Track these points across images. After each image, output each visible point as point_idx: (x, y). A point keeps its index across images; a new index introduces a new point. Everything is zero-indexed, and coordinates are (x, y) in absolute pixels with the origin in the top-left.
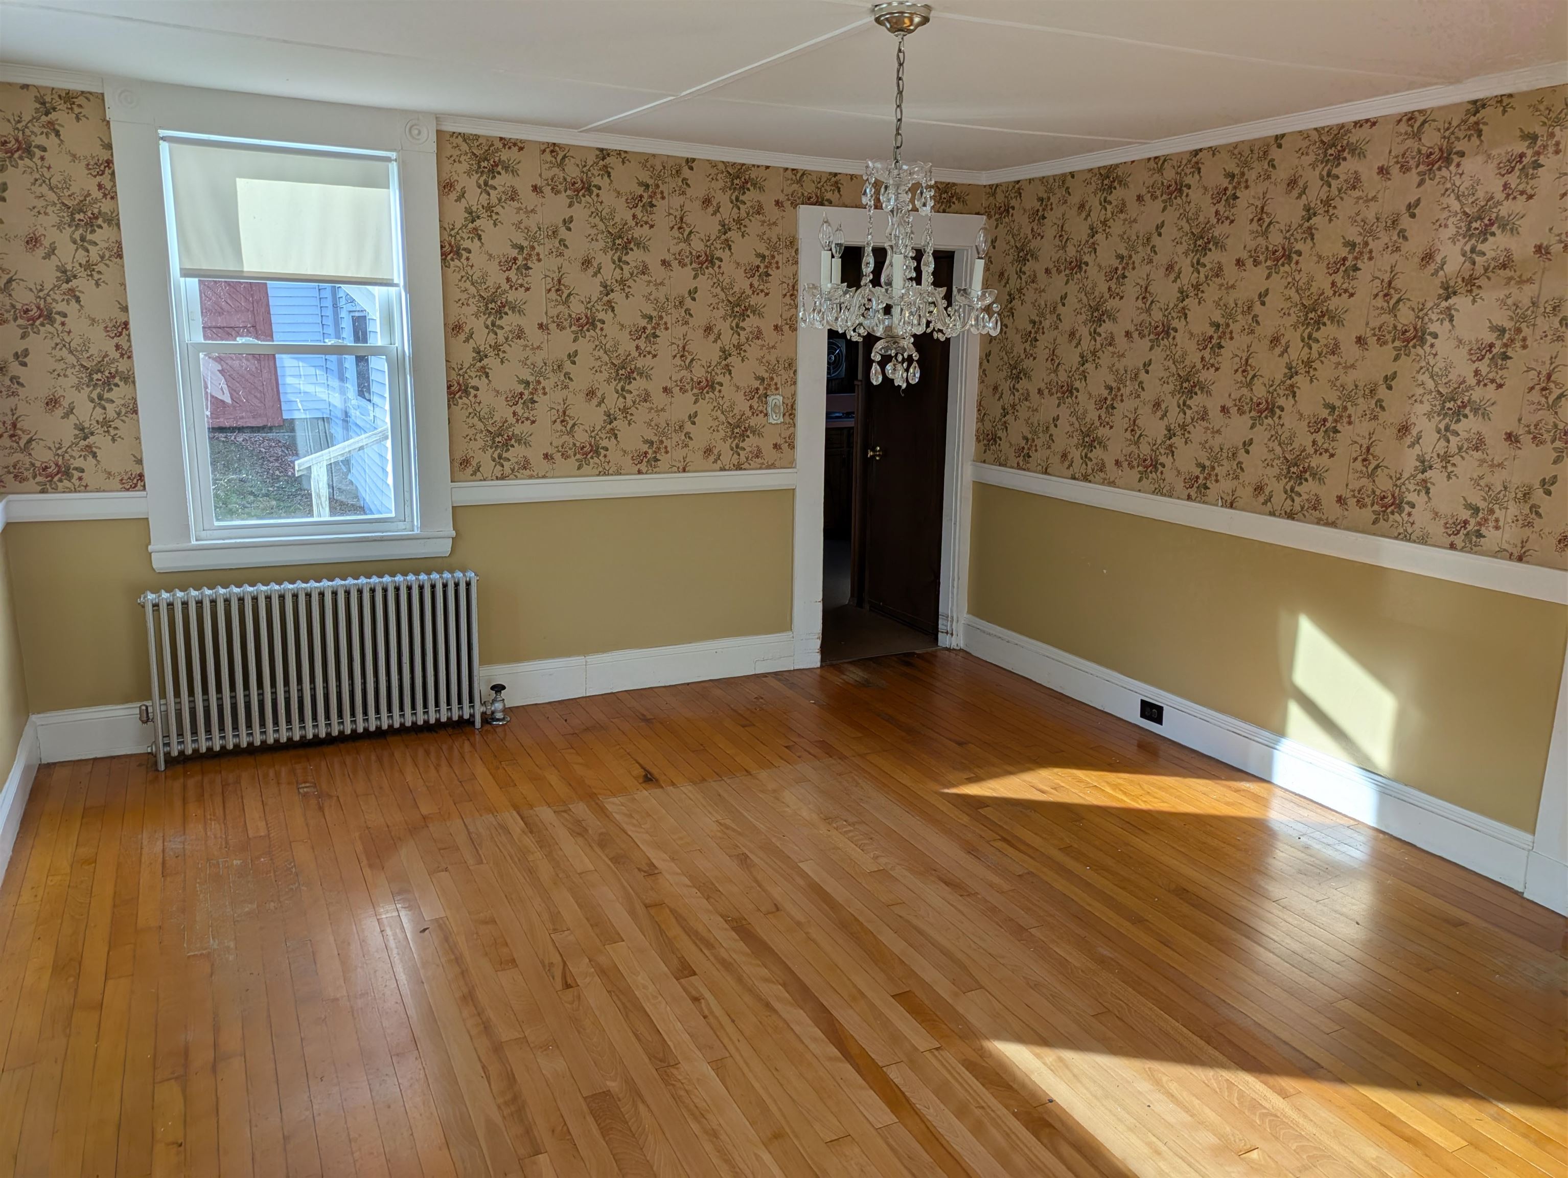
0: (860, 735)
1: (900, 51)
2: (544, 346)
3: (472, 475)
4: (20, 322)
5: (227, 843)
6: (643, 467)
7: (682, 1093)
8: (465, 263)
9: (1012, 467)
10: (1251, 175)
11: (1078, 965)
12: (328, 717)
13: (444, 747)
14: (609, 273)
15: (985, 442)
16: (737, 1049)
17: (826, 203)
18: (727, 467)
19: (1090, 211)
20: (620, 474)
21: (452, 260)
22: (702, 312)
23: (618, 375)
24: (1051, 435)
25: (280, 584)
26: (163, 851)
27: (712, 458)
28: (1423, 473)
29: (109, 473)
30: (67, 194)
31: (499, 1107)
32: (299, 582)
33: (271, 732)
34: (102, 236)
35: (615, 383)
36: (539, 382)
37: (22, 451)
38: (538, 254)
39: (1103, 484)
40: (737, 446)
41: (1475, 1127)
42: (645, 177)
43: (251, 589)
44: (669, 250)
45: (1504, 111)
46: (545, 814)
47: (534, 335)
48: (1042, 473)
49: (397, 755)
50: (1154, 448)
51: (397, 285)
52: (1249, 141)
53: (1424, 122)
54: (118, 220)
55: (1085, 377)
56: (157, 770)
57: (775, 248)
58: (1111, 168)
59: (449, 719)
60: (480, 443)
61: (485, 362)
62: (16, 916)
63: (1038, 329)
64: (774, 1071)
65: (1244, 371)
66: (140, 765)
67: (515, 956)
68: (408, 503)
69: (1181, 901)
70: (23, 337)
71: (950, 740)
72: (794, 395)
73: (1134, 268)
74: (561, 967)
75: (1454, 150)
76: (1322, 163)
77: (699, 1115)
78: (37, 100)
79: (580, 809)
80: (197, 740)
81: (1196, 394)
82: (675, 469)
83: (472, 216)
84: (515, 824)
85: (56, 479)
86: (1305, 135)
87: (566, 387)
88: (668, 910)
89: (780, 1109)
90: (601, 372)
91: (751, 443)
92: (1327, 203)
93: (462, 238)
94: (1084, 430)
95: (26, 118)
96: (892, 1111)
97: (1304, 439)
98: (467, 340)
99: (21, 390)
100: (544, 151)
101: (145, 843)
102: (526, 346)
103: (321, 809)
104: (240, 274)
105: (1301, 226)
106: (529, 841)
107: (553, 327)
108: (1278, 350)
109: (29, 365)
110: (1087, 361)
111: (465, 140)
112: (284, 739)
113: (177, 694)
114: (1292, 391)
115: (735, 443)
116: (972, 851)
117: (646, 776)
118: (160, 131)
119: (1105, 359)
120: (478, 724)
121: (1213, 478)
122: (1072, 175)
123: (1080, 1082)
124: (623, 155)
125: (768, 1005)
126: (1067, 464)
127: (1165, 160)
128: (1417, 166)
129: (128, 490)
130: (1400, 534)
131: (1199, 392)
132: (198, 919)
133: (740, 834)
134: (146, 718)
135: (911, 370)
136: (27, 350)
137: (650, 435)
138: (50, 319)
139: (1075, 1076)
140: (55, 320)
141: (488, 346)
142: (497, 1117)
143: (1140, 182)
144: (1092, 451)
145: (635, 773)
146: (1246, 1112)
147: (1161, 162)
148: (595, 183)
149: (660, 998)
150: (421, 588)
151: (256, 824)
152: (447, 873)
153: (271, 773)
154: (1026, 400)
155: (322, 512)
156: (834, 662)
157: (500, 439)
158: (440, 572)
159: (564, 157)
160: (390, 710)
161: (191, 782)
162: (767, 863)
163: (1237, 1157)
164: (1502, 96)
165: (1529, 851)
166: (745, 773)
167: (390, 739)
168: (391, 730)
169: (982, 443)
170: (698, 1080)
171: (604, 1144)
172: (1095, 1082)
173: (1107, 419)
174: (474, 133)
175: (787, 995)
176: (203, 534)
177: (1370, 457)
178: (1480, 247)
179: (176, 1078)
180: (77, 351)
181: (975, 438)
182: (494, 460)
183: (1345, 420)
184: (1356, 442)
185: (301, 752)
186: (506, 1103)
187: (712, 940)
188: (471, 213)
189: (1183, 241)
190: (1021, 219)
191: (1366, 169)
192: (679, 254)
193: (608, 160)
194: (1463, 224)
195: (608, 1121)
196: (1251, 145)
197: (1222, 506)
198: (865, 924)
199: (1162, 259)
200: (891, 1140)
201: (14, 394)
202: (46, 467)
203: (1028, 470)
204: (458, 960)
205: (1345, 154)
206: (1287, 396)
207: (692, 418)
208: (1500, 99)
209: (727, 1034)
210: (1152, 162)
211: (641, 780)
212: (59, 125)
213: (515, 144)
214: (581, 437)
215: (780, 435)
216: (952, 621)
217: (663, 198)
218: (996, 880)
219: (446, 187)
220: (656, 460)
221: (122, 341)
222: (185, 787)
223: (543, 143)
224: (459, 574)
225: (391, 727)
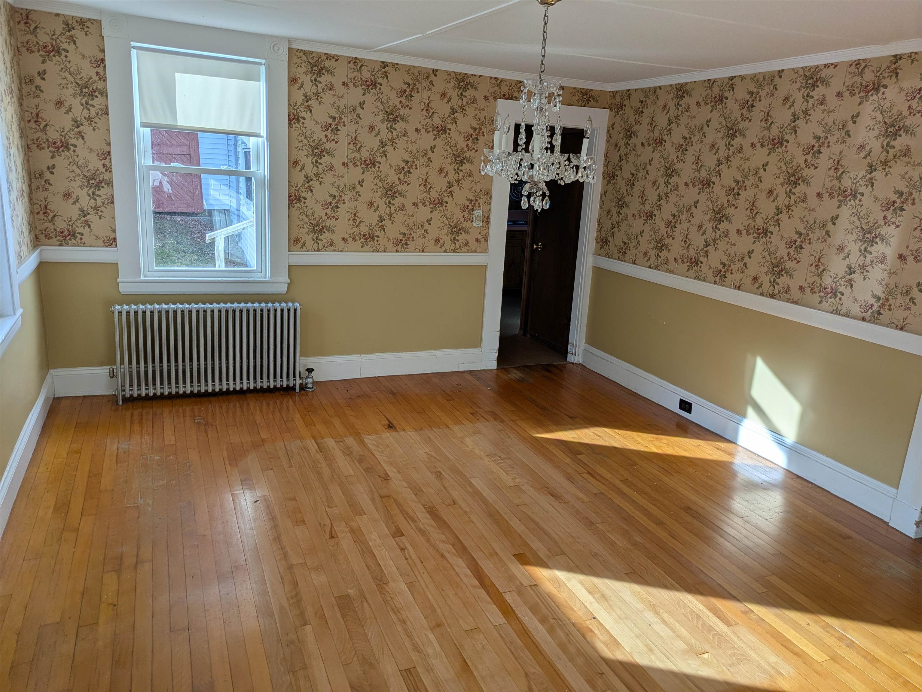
0: (514, 409)
1: (545, 15)
2: (345, 175)
3: (300, 248)
4: (51, 149)
5: (152, 447)
6: (399, 248)
7: (389, 599)
8: (302, 125)
9: (616, 259)
10: (763, 93)
11: (621, 545)
12: (213, 381)
13: (278, 401)
14: (385, 135)
15: (601, 243)
16: (422, 577)
17: (514, 98)
18: (448, 251)
19: (669, 110)
20: (386, 252)
21: (294, 123)
22: (437, 160)
23: (387, 194)
24: (639, 241)
25: (189, 304)
26: (118, 449)
27: (439, 245)
28: (849, 275)
29: (97, 237)
30: (79, 77)
31: (288, 599)
32: (200, 303)
33: (182, 387)
34: (97, 102)
35: (385, 199)
36: (341, 196)
37: (50, 222)
38: (344, 122)
39: (666, 272)
40: (454, 239)
41: (836, 650)
42: (408, 79)
43: (173, 306)
44: (420, 123)
45: (912, 62)
46: (330, 442)
47: (340, 169)
48: (632, 264)
49: (252, 404)
50: (697, 252)
51: (262, 137)
52: (762, 73)
53: (866, 66)
54: (107, 93)
55: (660, 208)
56: (118, 404)
57: (482, 124)
58: (683, 85)
59: (282, 386)
60: (306, 230)
61: (311, 183)
62: (36, 479)
63: (635, 178)
64: (441, 590)
65: (751, 210)
66: (109, 401)
67: (305, 519)
68: (263, 262)
69: (687, 514)
70: (52, 157)
71: (567, 415)
72: (489, 211)
73: (692, 145)
74: (330, 526)
75: (882, 84)
76: (804, 88)
77: (396, 611)
78: (64, 23)
79: (350, 441)
80: (140, 389)
81: (723, 221)
82: (418, 250)
83: (307, 99)
84: (312, 446)
85: (68, 238)
86: (796, 71)
87: (357, 200)
88: (392, 500)
89: (442, 612)
90: (377, 192)
91: (462, 237)
92: (806, 112)
93: (300, 111)
94: (658, 239)
95: (58, 33)
96: (504, 617)
97: (783, 251)
98: (301, 170)
99: (50, 188)
100: (350, 62)
101: (108, 444)
102: (335, 175)
103: (206, 431)
104: (175, 127)
105: (789, 125)
106: (319, 456)
107: (350, 164)
108: (772, 198)
109: (55, 173)
110: (662, 199)
111: (304, 54)
112: (188, 392)
113: (130, 363)
114: (778, 223)
115: (453, 237)
116: (570, 478)
117: (389, 425)
118: (132, 43)
119: (673, 198)
120: (298, 390)
121: (730, 272)
122: (660, 87)
123: (613, 609)
124: (396, 66)
125: (443, 556)
126: (646, 259)
127: (714, 82)
128: (859, 93)
129: (107, 247)
130: (834, 310)
131: (725, 221)
132: (133, 487)
133: (438, 460)
134: (112, 375)
135: (545, 201)
136: (54, 165)
137: (404, 230)
138: (67, 148)
139: (610, 606)
140: (70, 149)
141: (313, 174)
142: (286, 605)
143: (698, 95)
144: (661, 252)
145: (383, 423)
146: (705, 632)
147: (711, 83)
148: (379, 82)
149: (383, 547)
150: (269, 311)
151: (170, 437)
152: (272, 471)
153: (181, 410)
154: (626, 220)
155: (220, 265)
156: (505, 367)
157: (317, 228)
158: (280, 302)
159: (362, 66)
160: (248, 379)
161: (136, 413)
162: (451, 477)
163: (696, 656)
164: (911, 53)
165: (894, 499)
166: (446, 426)
167: (248, 395)
168: (249, 390)
169: (599, 244)
170: (398, 592)
171: (343, 622)
172: (621, 610)
173: (671, 234)
174: (310, 50)
175: (453, 550)
176: (148, 274)
177: (820, 264)
178: (892, 143)
179: (115, 571)
180: (81, 167)
181: (595, 241)
182: (313, 240)
183: (807, 241)
184: (812, 255)
185: (198, 399)
186: (292, 597)
187: (415, 518)
188: (306, 97)
189: (721, 130)
190: (629, 112)
191: (829, 92)
192: (426, 125)
193: (387, 69)
194: (883, 129)
195: (346, 610)
196: (764, 75)
197: (733, 288)
198: (503, 515)
199: (708, 140)
200: (501, 632)
201: (47, 189)
202: (63, 232)
203: (625, 261)
204: (273, 519)
205: (818, 83)
206: (775, 225)
207: (429, 221)
208: (910, 55)
209: (417, 569)
210: (706, 82)
211: (386, 427)
212: (76, 37)
213: (333, 58)
214: (364, 229)
215: (480, 233)
216: (576, 347)
217: (418, 92)
218: (581, 495)
219: (293, 81)
220: (407, 244)
221: (107, 162)
222: (132, 415)
223: (350, 58)
224: (290, 304)
225: (248, 388)
